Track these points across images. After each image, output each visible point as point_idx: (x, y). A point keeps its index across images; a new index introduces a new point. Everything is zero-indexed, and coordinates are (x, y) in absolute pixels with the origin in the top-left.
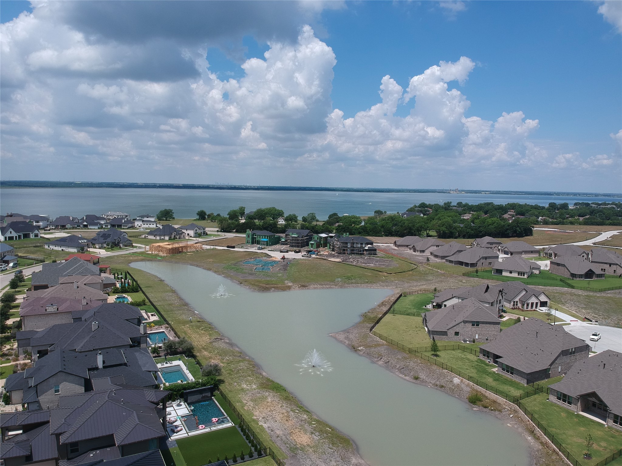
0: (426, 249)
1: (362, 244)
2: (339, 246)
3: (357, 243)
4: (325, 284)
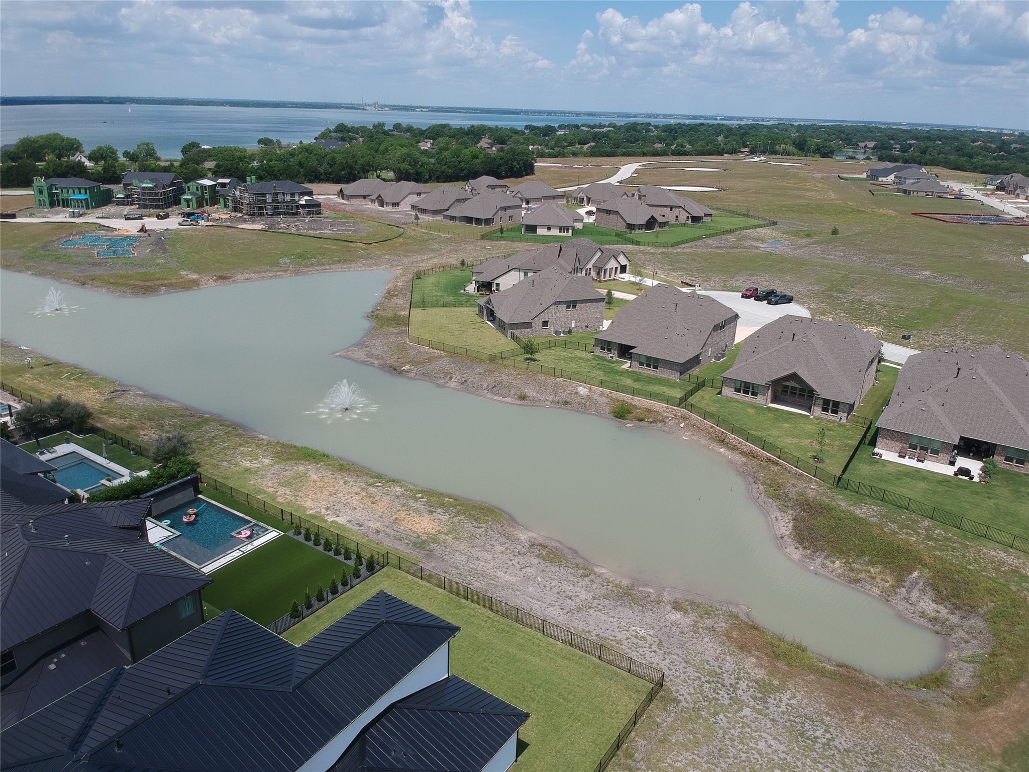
0: (401, 201)
1: (293, 195)
2: (250, 202)
3: (283, 194)
4: (263, 271)
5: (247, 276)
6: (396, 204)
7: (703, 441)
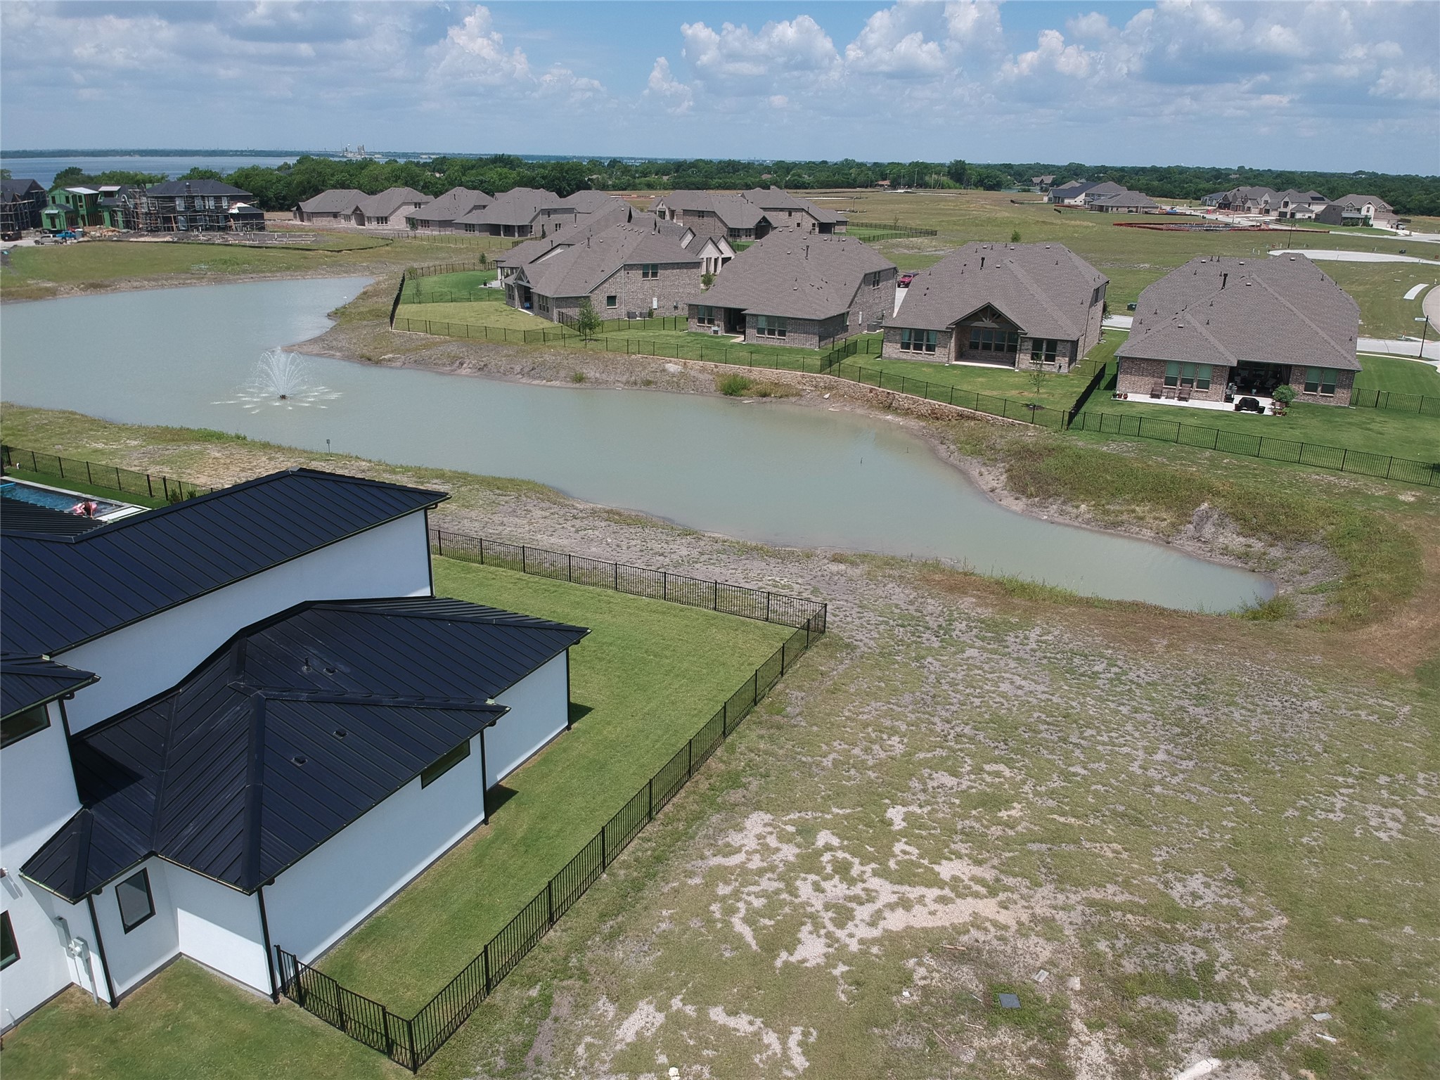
0: (391, 214)
1: (218, 199)
2: (149, 210)
3: (203, 197)
4: (163, 279)
5: (136, 284)
6: (383, 220)
7: (859, 411)
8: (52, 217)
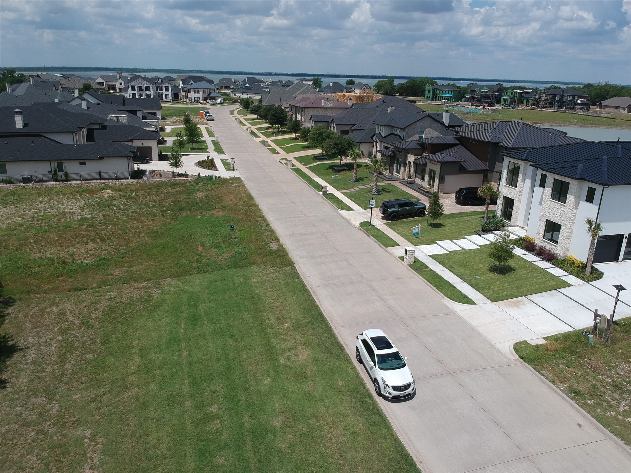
1: (574, 97)
2: (545, 99)
3: (568, 96)
4: (560, 123)
8: (505, 100)
